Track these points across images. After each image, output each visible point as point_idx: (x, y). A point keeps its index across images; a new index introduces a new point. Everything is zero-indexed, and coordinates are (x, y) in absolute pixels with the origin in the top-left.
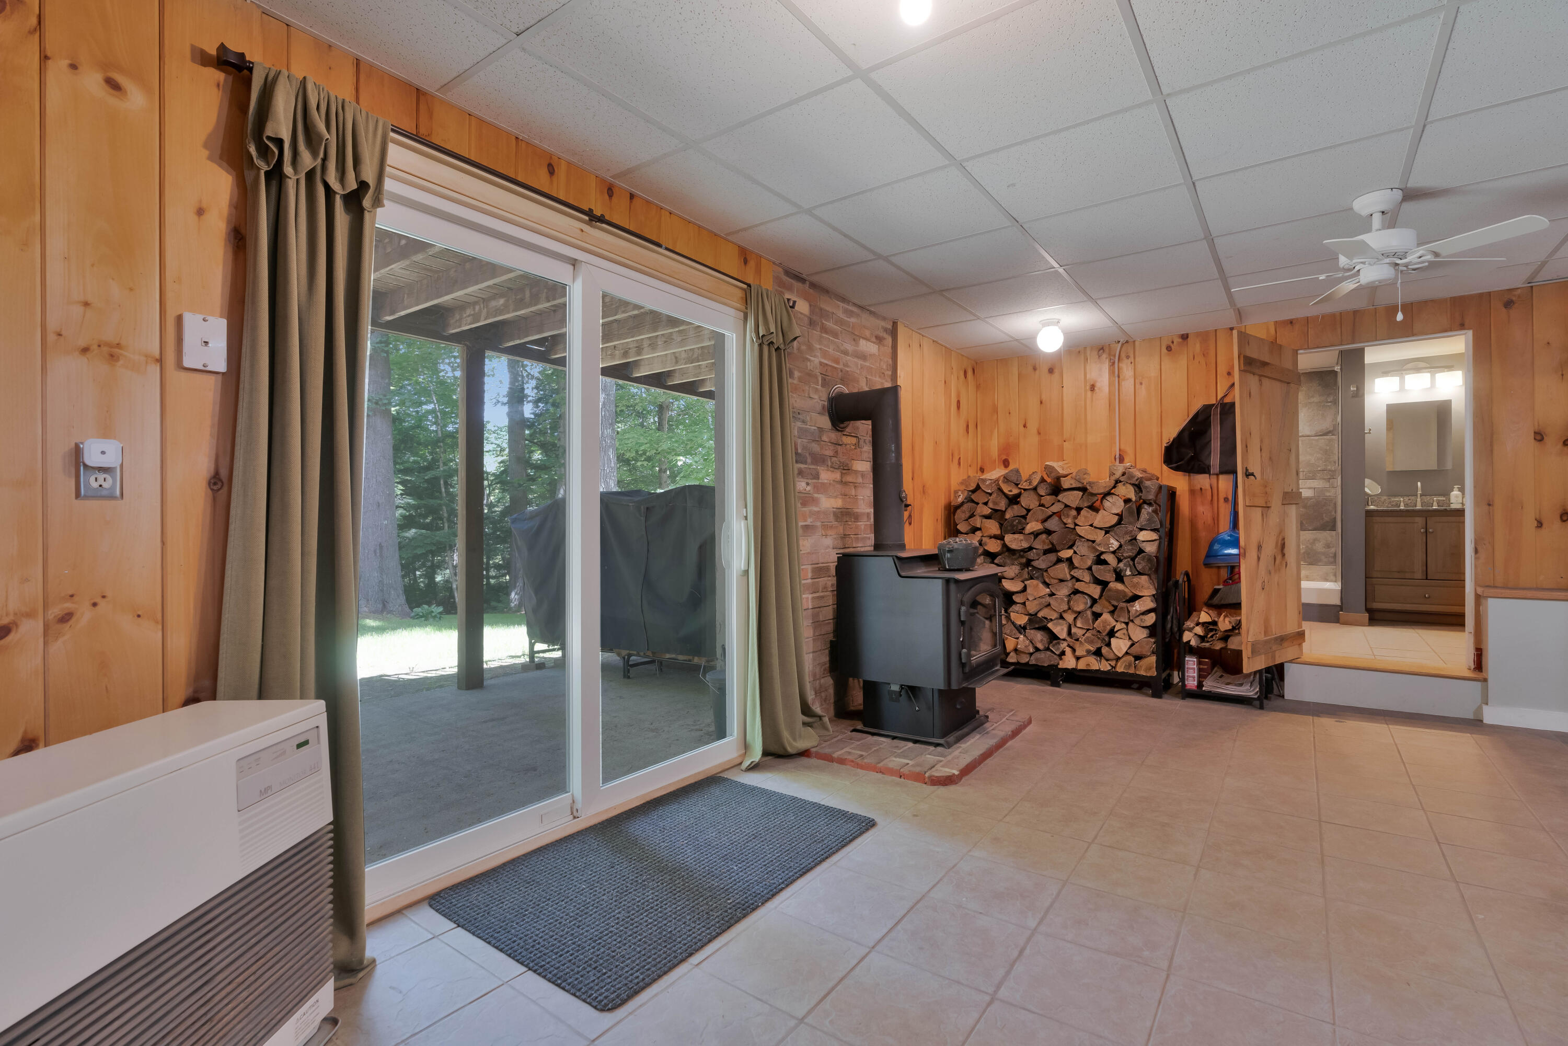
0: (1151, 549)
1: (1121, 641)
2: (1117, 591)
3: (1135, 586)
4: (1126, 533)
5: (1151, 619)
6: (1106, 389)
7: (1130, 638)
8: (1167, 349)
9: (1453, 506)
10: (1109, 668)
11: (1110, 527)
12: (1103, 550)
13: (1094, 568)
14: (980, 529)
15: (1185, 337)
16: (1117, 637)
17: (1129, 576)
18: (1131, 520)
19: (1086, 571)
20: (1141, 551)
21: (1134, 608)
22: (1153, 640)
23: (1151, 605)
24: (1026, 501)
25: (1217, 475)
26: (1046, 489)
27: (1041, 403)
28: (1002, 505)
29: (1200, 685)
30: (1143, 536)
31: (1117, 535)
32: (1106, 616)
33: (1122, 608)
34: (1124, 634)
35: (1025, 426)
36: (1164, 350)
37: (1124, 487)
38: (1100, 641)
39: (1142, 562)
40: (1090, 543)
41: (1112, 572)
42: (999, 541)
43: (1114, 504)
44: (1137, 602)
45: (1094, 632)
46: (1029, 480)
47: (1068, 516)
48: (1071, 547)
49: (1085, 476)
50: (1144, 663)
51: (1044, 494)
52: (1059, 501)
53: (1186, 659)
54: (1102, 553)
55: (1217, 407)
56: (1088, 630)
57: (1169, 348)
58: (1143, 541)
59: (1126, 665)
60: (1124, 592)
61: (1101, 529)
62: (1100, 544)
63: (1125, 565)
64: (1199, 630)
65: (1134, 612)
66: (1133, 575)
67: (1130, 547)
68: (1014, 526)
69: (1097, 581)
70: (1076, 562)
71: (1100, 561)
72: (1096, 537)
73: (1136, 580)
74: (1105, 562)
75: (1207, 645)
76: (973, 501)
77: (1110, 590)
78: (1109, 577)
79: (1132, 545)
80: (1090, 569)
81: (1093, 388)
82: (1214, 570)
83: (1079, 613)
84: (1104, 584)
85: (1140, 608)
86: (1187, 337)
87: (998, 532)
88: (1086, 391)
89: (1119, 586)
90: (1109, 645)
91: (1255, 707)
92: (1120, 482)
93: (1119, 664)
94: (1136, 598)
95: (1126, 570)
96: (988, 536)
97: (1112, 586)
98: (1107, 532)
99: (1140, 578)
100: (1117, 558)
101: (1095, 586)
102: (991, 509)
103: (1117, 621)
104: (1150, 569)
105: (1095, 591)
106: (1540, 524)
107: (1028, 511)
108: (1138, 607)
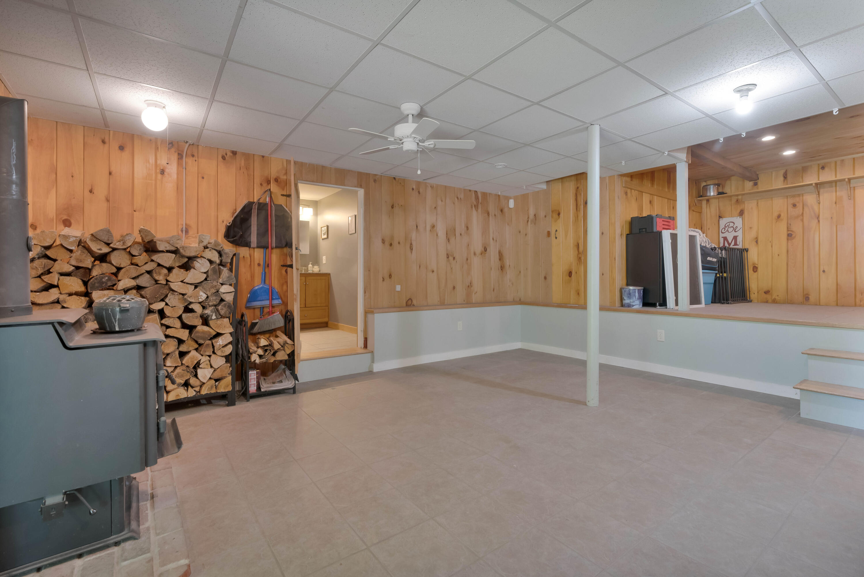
0: (229, 298)
1: (206, 370)
2: (204, 332)
3: (219, 326)
4: (212, 287)
5: (229, 349)
6: (175, 176)
7: (211, 367)
8: (222, 157)
9: (310, 272)
10: (194, 393)
11: (198, 283)
12: (193, 301)
13: (184, 316)
14: (57, 286)
15: (234, 153)
16: (201, 368)
17: (215, 319)
18: (215, 277)
19: (177, 319)
20: (222, 300)
21: (218, 344)
22: (229, 365)
23: (230, 339)
24: (117, 259)
25: (254, 248)
26: (140, 250)
27: (110, 173)
28: (88, 262)
29: (259, 388)
30: (224, 289)
31: (204, 289)
32: (193, 353)
33: (208, 345)
34: (207, 364)
35: (91, 191)
36: (220, 158)
37: (210, 252)
38: (189, 374)
39: (224, 308)
40: (181, 296)
41: (199, 318)
42: (83, 298)
43: (202, 265)
44: (220, 338)
45: (184, 368)
46: (123, 240)
47: (160, 274)
48: (163, 300)
49: (178, 241)
50: (223, 383)
51: (137, 254)
52: (152, 261)
53: (250, 373)
54: (191, 303)
55: (256, 204)
56: (176, 367)
57: (224, 158)
58: (224, 293)
59: (209, 388)
60: (210, 332)
61: (191, 284)
62: (191, 296)
63: (212, 311)
64: (260, 352)
65: (218, 346)
66: (218, 319)
67: (214, 298)
68: (103, 283)
69: (184, 326)
70: (167, 312)
71: (188, 310)
72: (187, 291)
73: (219, 322)
74: (192, 311)
75: (264, 360)
76: (47, 257)
77: (198, 332)
78: (196, 321)
79: (216, 296)
80: (180, 318)
81: (163, 172)
82: (252, 311)
83: (168, 354)
84: (191, 328)
85: (222, 342)
86: (236, 154)
87: (82, 289)
88: (156, 173)
89: (206, 328)
90: (196, 376)
91: (290, 393)
92: (207, 248)
93: (203, 388)
94: (218, 335)
95: (212, 315)
96: (66, 294)
97: (199, 329)
98: (196, 287)
99: (223, 321)
100: (202, 306)
101: (183, 330)
102: (73, 266)
103: (202, 355)
104: (230, 313)
105: (184, 334)
106: (383, 280)
107: (119, 269)
108: (221, 342)
